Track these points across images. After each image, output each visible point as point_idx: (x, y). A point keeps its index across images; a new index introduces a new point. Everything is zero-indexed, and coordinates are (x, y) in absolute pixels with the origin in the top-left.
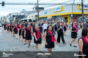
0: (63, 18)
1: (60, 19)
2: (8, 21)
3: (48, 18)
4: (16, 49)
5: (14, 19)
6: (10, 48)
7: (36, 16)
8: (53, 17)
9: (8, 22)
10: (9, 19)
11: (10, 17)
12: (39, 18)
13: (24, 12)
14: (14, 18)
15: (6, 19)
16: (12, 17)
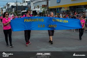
5: (13, 11)
7: (44, 6)
12: (48, 8)
14: (13, 9)
16: (10, 9)
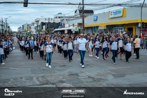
0: (125, 29)
1: (120, 31)
2: (34, 31)
3: (100, 28)
4: (42, 77)
6: (33, 75)
7: (79, 24)
8: (107, 26)
9: (34, 33)
10: (35, 28)
11: (36, 26)
12: (84, 27)
13: (59, 18)
14: (44, 27)
15: (30, 28)
16: (40, 26)
